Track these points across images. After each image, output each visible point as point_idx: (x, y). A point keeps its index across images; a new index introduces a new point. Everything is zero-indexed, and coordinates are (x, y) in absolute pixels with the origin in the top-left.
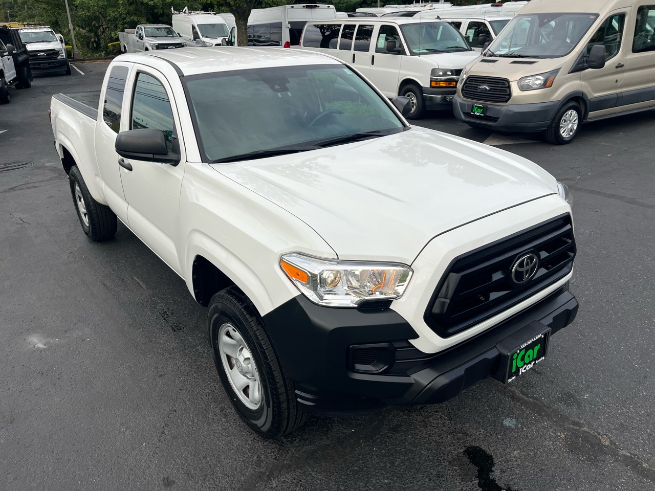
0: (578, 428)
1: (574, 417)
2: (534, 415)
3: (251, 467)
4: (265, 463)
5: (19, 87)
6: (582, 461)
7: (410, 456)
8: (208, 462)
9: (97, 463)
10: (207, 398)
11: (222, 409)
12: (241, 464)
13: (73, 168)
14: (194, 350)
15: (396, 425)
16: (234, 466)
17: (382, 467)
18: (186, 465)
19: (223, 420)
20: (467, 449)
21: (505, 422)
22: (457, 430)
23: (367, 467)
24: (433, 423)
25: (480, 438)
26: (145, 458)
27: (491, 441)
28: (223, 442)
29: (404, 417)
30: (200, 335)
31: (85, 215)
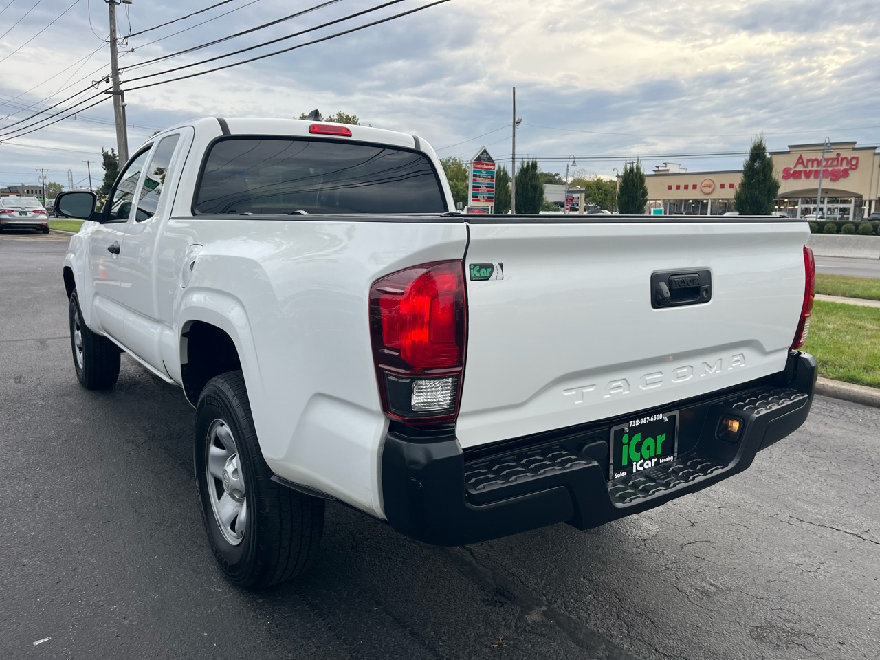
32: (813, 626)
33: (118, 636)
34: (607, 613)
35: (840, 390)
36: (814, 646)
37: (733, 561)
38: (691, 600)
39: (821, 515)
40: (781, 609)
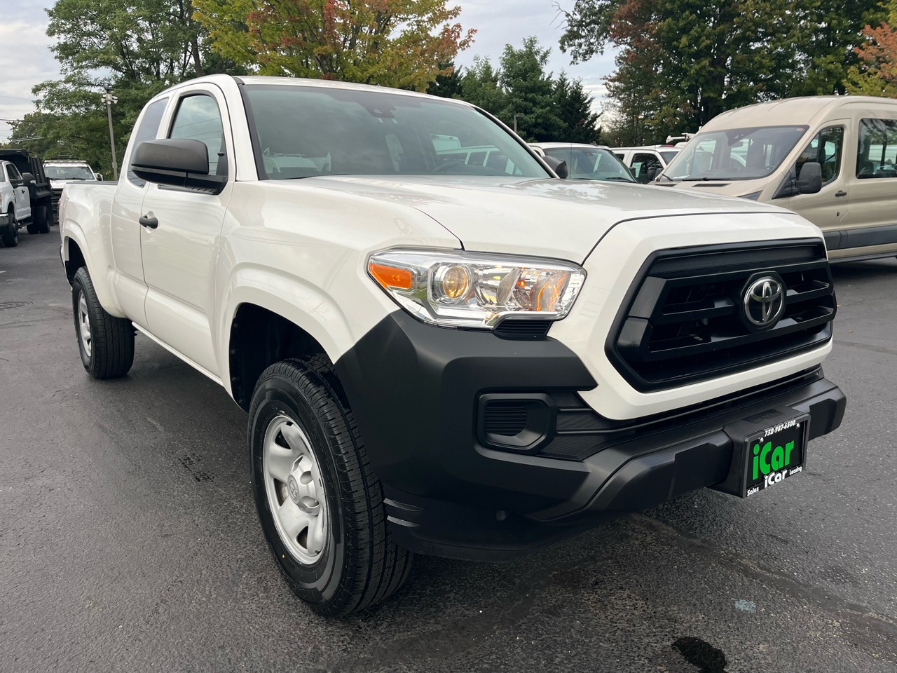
0: (860, 613)
1: (851, 598)
2: (784, 596)
3: (301, 662)
4: (326, 656)
5: (32, 230)
6: (877, 659)
7: (579, 650)
8: (227, 654)
9: (35, 651)
10: (238, 565)
11: (260, 581)
12: (285, 658)
13: (81, 271)
14: (226, 504)
15: (554, 606)
16: (272, 661)
17: (532, 665)
18: (188, 657)
19: (261, 595)
20: (678, 641)
21: (737, 605)
22: (658, 614)
23: (505, 664)
24: (617, 604)
25: (697, 625)
26: (118, 646)
27: (718, 630)
28: (257, 626)
29: (568, 595)
30: (238, 486)
31: (88, 341)
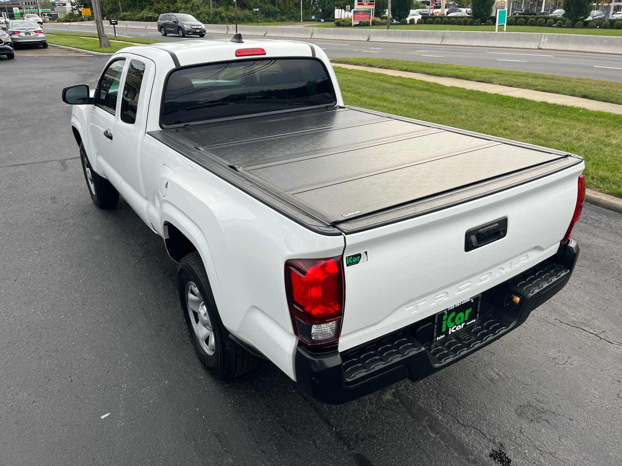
32: (555, 407)
33: (148, 411)
34: (431, 394)
35: (610, 203)
36: (554, 421)
37: (512, 355)
38: (483, 385)
39: (576, 318)
40: (538, 393)
